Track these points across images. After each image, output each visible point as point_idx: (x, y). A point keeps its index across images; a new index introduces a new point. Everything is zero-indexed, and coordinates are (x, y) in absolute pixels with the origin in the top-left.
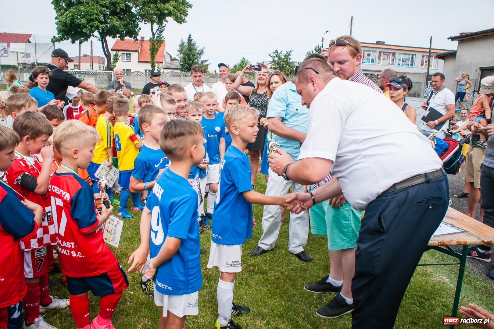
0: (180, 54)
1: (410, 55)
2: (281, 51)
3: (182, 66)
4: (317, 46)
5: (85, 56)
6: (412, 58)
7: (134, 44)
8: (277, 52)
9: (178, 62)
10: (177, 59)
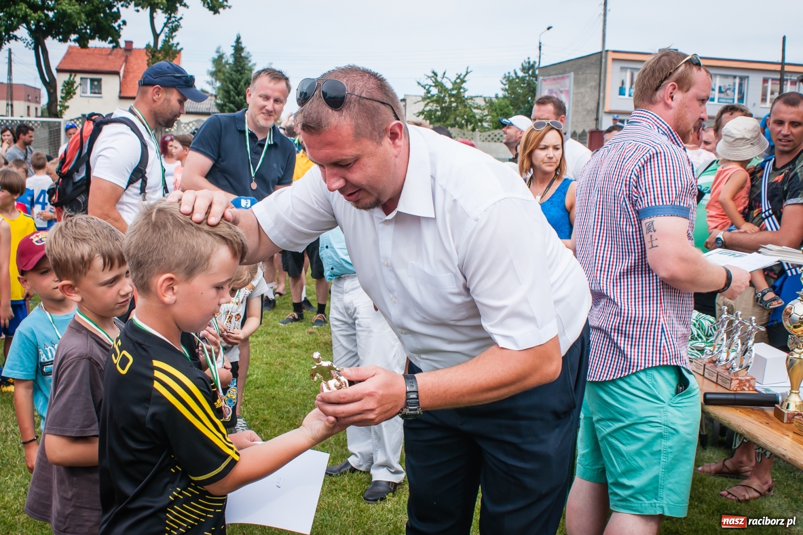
0: (214, 80)
1: (735, 77)
2: (444, 73)
4: (527, 60)
6: (741, 85)
7: (110, 57)
8: (436, 74)
9: (211, 98)
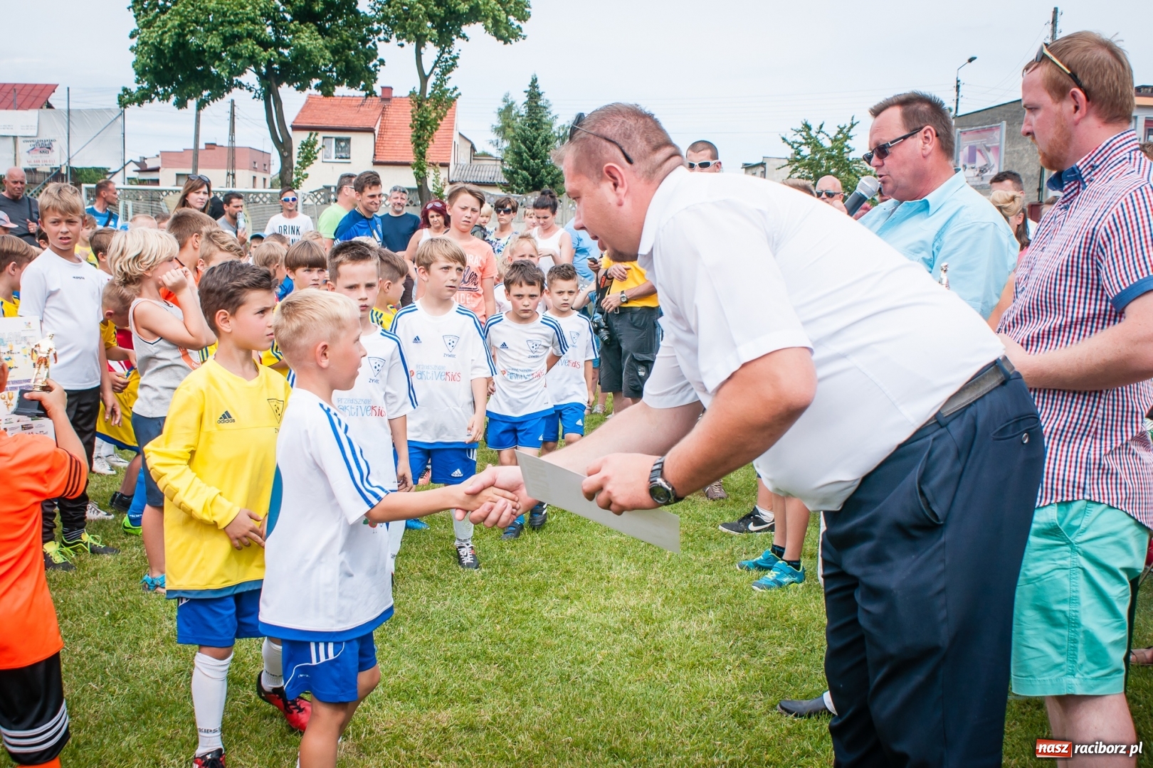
0: (499, 139)
3: (510, 175)
5: (211, 146)
7: (362, 109)
9: (494, 163)
10: (490, 156)
